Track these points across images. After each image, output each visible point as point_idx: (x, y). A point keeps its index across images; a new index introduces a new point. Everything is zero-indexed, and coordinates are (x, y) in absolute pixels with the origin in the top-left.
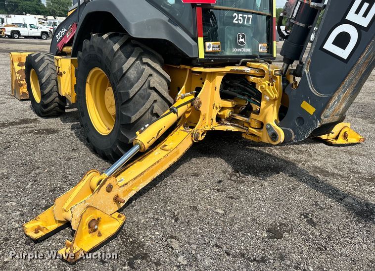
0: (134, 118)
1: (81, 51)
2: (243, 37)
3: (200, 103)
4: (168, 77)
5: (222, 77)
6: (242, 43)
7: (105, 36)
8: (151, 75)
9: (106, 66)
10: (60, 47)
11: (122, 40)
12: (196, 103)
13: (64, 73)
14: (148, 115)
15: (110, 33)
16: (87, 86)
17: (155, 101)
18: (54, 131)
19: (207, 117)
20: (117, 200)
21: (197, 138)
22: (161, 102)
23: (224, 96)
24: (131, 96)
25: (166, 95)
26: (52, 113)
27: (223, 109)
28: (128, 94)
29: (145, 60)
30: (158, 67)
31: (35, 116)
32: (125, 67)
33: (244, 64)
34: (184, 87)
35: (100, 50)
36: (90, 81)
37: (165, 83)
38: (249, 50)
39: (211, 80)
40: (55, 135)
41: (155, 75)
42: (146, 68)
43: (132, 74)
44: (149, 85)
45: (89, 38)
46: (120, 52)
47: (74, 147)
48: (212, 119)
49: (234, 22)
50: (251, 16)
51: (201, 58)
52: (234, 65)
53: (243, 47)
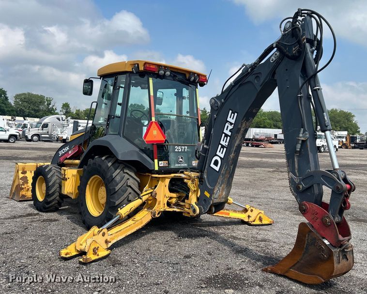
0: (117, 203)
1: (86, 165)
2: (182, 158)
3: (156, 194)
4: (138, 180)
5: (169, 180)
6: (181, 161)
7: (103, 158)
8: (128, 179)
9: (103, 175)
10: (61, 160)
11: (113, 160)
12: (153, 194)
13: (69, 178)
14: (126, 201)
15: (106, 156)
16: (88, 186)
17: (130, 193)
18: (55, 220)
19: (161, 203)
20: (107, 242)
21: (154, 215)
22: (134, 194)
23: (171, 190)
24: (116, 190)
25: (137, 190)
26: (52, 208)
27: (171, 198)
28: (115, 189)
29: (125, 171)
30: (133, 174)
31: (36, 212)
32: (114, 175)
33: (182, 172)
34: (147, 185)
35: (100, 166)
36: (90, 183)
37: (137, 183)
38: (186, 165)
39: (162, 182)
40: (57, 222)
41: (131, 179)
42: (126, 175)
43: (118, 179)
44: (127, 184)
45: (93, 158)
46: (112, 167)
47: (73, 228)
48: (164, 204)
49: (176, 150)
50: (186, 147)
51: (156, 169)
52: (176, 173)
53: (182, 163)
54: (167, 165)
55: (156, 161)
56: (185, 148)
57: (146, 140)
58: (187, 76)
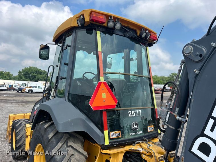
2: (136, 124)
4: (85, 154)
8: (72, 155)
13: (29, 136)
29: (69, 144)
30: (78, 148)
36: (37, 150)
38: (141, 132)
39: (115, 158)
41: (76, 154)
42: (70, 149)
43: (58, 156)
46: (53, 139)
49: (129, 116)
50: (140, 111)
51: (106, 144)
52: (131, 144)
53: (137, 131)
54: (119, 136)
55: (106, 132)
56: (139, 113)
57: (93, 106)
58: (138, 33)
